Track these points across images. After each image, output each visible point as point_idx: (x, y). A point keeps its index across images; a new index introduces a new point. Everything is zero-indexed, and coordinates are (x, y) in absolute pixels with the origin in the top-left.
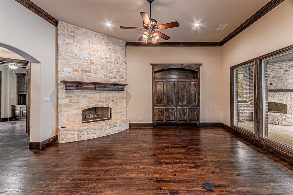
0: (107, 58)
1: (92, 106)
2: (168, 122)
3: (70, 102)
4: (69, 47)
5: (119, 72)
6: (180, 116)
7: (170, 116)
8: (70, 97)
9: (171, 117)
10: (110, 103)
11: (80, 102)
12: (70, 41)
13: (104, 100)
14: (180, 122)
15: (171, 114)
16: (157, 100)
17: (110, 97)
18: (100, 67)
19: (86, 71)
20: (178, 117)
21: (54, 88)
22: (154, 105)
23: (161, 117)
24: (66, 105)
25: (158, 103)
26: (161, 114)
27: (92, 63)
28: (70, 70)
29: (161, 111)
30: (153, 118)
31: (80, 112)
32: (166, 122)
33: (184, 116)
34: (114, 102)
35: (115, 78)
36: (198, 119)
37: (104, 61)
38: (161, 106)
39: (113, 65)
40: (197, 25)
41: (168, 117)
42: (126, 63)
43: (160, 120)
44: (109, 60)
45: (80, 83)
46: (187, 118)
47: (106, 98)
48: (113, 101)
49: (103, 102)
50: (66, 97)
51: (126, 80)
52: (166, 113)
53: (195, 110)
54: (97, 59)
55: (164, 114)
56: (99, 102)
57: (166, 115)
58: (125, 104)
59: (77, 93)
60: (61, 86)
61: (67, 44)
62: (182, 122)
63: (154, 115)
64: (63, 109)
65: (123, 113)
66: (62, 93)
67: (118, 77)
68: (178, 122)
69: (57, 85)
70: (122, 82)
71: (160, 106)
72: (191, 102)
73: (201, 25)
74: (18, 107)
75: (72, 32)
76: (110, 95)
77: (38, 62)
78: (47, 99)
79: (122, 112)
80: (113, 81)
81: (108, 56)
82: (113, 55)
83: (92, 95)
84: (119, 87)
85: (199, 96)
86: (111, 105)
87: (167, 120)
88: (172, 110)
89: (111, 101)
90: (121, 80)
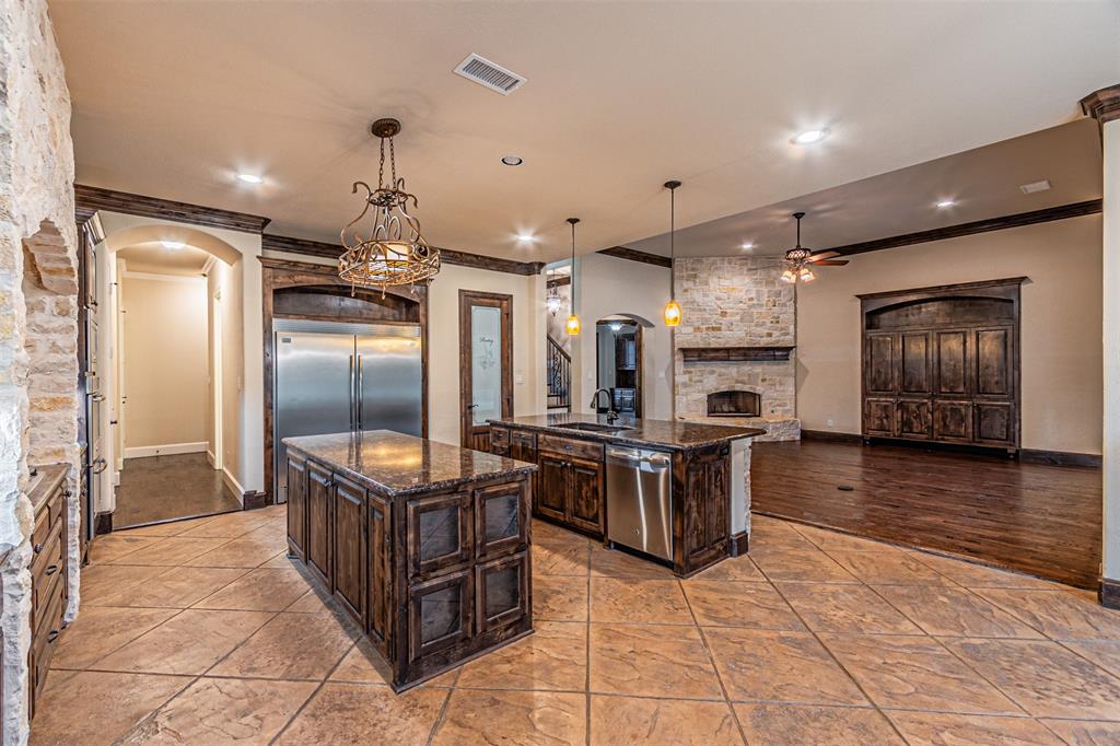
0: (751, 299)
1: (724, 388)
2: (907, 437)
3: (691, 380)
4: (688, 295)
5: (778, 322)
6: (945, 424)
7: (912, 423)
8: (690, 372)
9: (915, 425)
10: (757, 385)
11: (705, 381)
12: (691, 284)
13: (746, 378)
14: (943, 439)
15: (915, 418)
16: (873, 384)
17: (758, 374)
18: (738, 318)
19: (713, 329)
20: (936, 426)
21: (669, 360)
22: (865, 394)
23: (885, 421)
24: (685, 385)
25: (876, 386)
26: (884, 415)
27: (724, 314)
28: (691, 329)
29: (886, 407)
30: (863, 422)
31: (704, 396)
32: (900, 436)
33: (959, 425)
34: (767, 382)
35: (770, 335)
36: (1012, 435)
37: (745, 306)
38: (886, 396)
39: (764, 310)
40: (945, 204)
41: (906, 424)
42: (795, 302)
43: (882, 428)
44: (755, 302)
45: (704, 350)
46: (970, 430)
47: (749, 375)
48: (764, 380)
49: (743, 382)
50: (685, 373)
51: (795, 336)
52: (899, 414)
53: (998, 410)
54: (731, 305)
55: (895, 415)
56: (737, 382)
57: (900, 419)
58: (792, 389)
59: (700, 366)
60: (679, 356)
61: (686, 290)
62: (952, 441)
63: (866, 416)
64: (681, 390)
65: (787, 408)
66: (680, 366)
67: (776, 333)
68: (937, 439)
69: (673, 355)
70: (788, 341)
71: (881, 396)
72: (984, 389)
74: (618, 391)
75: (693, 269)
76: (758, 369)
77: (652, 326)
78: (662, 375)
79: (785, 405)
80: (764, 342)
81: (753, 295)
82: (765, 290)
83: (723, 370)
84: (778, 353)
85: (1016, 373)
86: (759, 389)
87: (903, 431)
88: (918, 407)
89: (760, 381)
90: (782, 338)
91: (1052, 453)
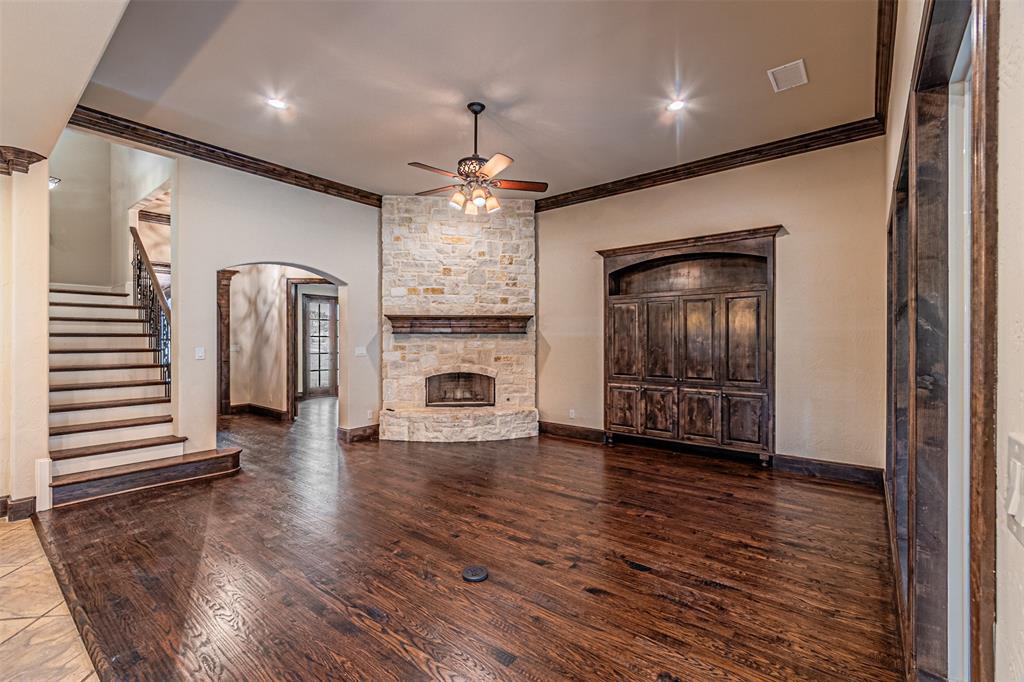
0: (482, 254)
1: (447, 369)
2: (651, 434)
3: (403, 358)
4: (401, 244)
5: (515, 284)
6: (691, 418)
7: (656, 417)
8: (403, 348)
9: (660, 419)
10: (489, 366)
11: (422, 360)
12: (402, 231)
13: (475, 357)
14: (689, 439)
15: (660, 410)
16: (617, 367)
17: (490, 351)
18: (465, 277)
19: (434, 291)
20: (682, 422)
21: (375, 331)
22: (608, 378)
23: (628, 414)
24: (396, 366)
25: (620, 369)
26: (627, 406)
27: (447, 272)
28: (403, 291)
29: (629, 396)
30: (606, 413)
31: (421, 380)
32: (644, 433)
33: (706, 421)
34: (502, 362)
35: (505, 301)
36: (765, 437)
37: (474, 263)
38: (629, 381)
39: (497, 268)
40: (677, 105)
41: (650, 417)
42: (536, 260)
43: (625, 423)
44: (487, 257)
45: (416, 318)
46: (719, 428)
47: (479, 352)
48: (497, 359)
49: (471, 362)
50: (396, 348)
51: (536, 304)
52: (643, 405)
53: (749, 402)
54: (458, 260)
55: (639, 407)
56: (464, 361)
57: (643, 411)
58: (531, 370)
59: (415, 341)
60: (388, 326)
61: (397, 239)
62: (698, 441)
63: (608, 407)
64: (390, 372)
65: (526, 394)
66: (389, 340)
67: (512, 299)
68: (683, 439)
69: (381, 324)
70: (526, 309)
71: (624, 381)
72: (734, 374)
73: (691, 105)
75: (407, 211)
76: (491, 344)
77: (345, 284)
78: (361, 350)
79: (524, 390)
80: (498, 309)
81: (485, 249)
82: (499, 242)
83: (445, 346)
84: (514, 325)
85: (770, 353)
86: (491, 371)
87: (646, 428)
88: (663, 397)
89: (493, 360)
90: (520, 305)
91: (808, 462)
